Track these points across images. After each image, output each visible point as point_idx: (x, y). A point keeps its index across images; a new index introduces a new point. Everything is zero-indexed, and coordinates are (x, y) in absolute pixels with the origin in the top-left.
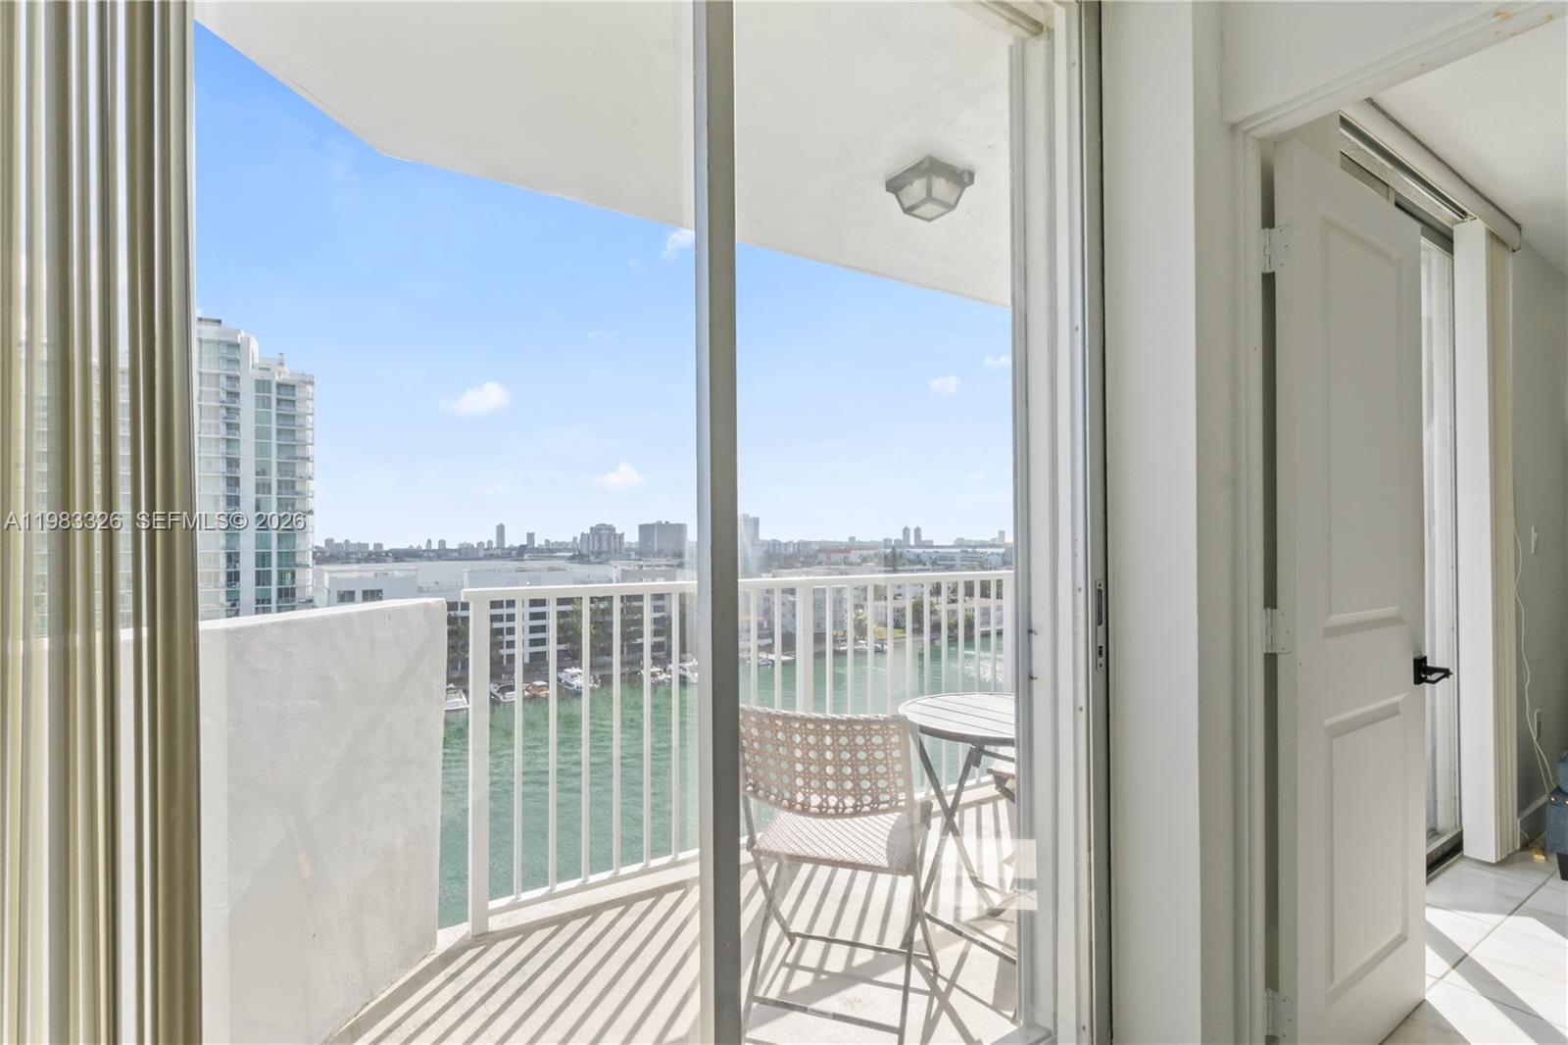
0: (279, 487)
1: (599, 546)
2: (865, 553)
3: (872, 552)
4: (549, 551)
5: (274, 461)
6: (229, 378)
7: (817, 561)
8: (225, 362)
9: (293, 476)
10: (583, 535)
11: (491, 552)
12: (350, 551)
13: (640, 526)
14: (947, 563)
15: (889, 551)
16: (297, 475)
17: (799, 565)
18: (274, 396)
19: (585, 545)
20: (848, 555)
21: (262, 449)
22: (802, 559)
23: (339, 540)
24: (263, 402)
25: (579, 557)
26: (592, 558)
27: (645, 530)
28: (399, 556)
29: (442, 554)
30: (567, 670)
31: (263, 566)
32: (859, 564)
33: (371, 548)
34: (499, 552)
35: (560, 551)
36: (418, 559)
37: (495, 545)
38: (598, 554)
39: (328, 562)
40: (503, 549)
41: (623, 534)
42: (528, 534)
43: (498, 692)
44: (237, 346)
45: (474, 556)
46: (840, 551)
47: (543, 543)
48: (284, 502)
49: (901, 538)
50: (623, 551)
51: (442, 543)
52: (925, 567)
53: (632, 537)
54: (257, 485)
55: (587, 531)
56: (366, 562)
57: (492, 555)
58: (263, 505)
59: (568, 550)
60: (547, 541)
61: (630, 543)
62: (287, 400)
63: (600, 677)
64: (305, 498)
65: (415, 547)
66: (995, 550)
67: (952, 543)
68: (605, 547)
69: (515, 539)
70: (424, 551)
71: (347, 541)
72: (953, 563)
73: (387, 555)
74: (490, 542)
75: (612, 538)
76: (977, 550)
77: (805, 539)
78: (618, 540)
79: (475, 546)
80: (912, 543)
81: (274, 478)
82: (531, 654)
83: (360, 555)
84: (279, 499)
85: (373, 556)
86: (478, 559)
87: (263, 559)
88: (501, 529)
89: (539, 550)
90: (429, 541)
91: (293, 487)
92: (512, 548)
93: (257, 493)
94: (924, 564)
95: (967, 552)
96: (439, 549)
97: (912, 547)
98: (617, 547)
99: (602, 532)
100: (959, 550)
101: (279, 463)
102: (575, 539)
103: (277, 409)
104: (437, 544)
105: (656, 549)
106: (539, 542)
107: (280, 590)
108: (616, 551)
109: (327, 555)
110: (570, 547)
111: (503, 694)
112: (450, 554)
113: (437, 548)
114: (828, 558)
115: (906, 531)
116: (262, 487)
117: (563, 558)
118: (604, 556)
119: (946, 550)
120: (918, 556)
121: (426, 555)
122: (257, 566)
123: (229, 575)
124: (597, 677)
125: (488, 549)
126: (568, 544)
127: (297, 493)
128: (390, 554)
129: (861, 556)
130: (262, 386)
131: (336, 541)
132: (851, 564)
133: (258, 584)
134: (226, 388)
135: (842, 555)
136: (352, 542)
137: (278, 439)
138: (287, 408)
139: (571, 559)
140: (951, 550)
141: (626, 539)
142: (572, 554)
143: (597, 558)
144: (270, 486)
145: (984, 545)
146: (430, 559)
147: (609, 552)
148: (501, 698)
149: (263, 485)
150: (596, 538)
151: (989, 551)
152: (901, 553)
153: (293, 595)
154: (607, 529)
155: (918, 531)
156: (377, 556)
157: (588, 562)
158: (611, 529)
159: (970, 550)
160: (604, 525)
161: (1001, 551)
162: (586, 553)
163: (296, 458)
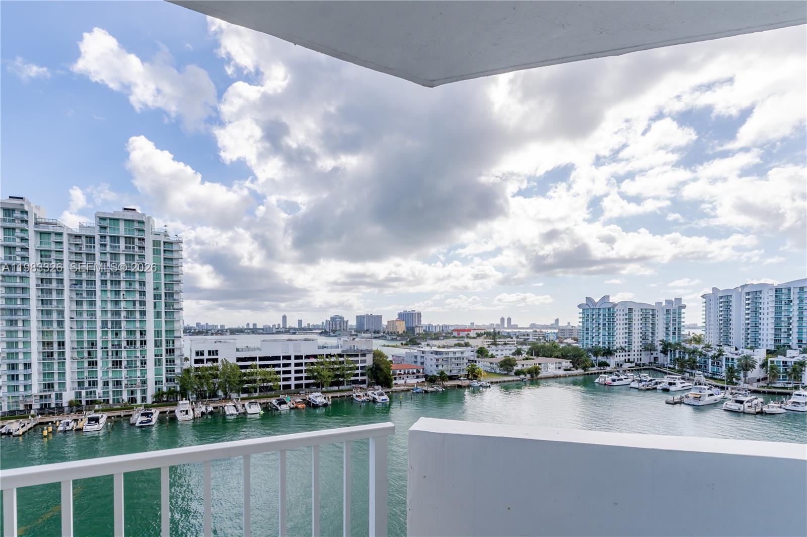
0: (166, 296)
1: (334, 327)
2: (479, 332)
3: (483, 332)
4: (309, 329)
5: (163, 282)
6: (140, 239)
7: (452, 336)
8: (138, 231)
9: (173, 290)
10: (326, 321)
11: (279, 330)
12: (208, 329)
13: (357, 316)
14: (525, 337)
15: (492, 330)
16: (174, 290)
17: (442, 338)
18: (162, 248)
19: (328, 326)
20: (469, 333)
21: (157, 277)
22: (444, 334)
23: (203, 323)
24: (156, 252)
25: (325, 333)
26: (331, 334)
27: (360, 319)
28: (233, 332)
29: (254, 331)
30: (314, 393)
31: (158, 337)
32: (474, 338)
33: (219, 328)
34: (283, 330)
35: (315, 329)
36: (242, 334)
37: (281, 327)
38: (334, 331)
39: (197, 335)
40: (286, 328)
41: (348, 321)
42: (299, 320)
43: (277, 404)
44: (143, 222)
45: (271, 332)
46: (464, 330)
47: (306, 325)
48: (168, 304)
49: (500, 323)
50: (348, 330)
51: (255, 325)
52: (512, 340)
53: (353, 323)
54: (155, 295)
55: (329, 319)
56: (216, 335)
57: (280, 331)
58: (157, 305)
59: (319, 329)
60: (309, 324)
61: (352, 326)
62: (169, 251)
63: (332, 397)
64: (179, 302)
65: (241, 327)
66: (553, 331)
67: (529, 326)
68: (338, 328)
69: (292, 323)
70: (246, 329)
71: (207, 324)
72: (528, 337)
73: (227, 331)
74: (279, 325)
75: (342, 322)
76: (542, 330)
77: (447, 324)
78: (345, 324)
79: (271, 327)
80: (506, 326)
81: (163, 291)
82: (295, 384)
83: (213, 331)
84: (165, 302)
85: (220, 332)
86: (273, 334)
87: (158, 333)
88: (284, 318)
89: (304, 329)
90: (248, 324)
91: (173, 297)
92: (290, 328)
93: (155, 299)
94: (512, 338)
95: (536, 331)
96: (253, 328)
97: (506, 328)
98: (345, 328)
99: (337, 320)
100: (532, 330)
101: (165, 284)
102: (323, 323)
103: (164, 256)
104: (252, 325)
105: (365, 329)
106: (304, 325)
107: (167, 350)
108: (344, 330)
109: (197, 331)
110: (320, 327)
111: (280, 406)
112: (258, 331)
113: (252, 328)
114: (459, 334)
115: (502, 319)
116: (157, 297)
117: (316, 333)
118: (337, 333)
119: (524, 331)
120: (509, 333)
121: (246, 331)
122: (155, 337)
123: (141, 341)
124: (330, 397)
125: (278, 328)
126: (319, 326)
127: (174, 300)
128: (228, 331)
129: (476, 334)
130: (156, 243)
131: (202, 324)
132: (470, 338)
133: (156, 346)
134: (138, 245)
135: (466, 333)
136: (209, 324)
137: (165, 271)
138: (169, 255)
139: (321, 334)
140: (527, 330)
141: (349, 324)
142: (321, 331)
143: (334, 333)
144: (161, 295)
145: (546, 327)
146: (248, 333)
147: (340, 330)
148: (279, 408)
149: (158, 295)
150: (334, 322)
151: (549, 331)
152: (499, 332)
153: (173, 352)
154: (339, 318)
155: (509, 320)
156: (221, 332)
157: (330, 336)
158: (342, 318)
159: (538, 330)
160: (338, 316)
161: (556, 331)
162: (328, 331)
163: (174, 281)
